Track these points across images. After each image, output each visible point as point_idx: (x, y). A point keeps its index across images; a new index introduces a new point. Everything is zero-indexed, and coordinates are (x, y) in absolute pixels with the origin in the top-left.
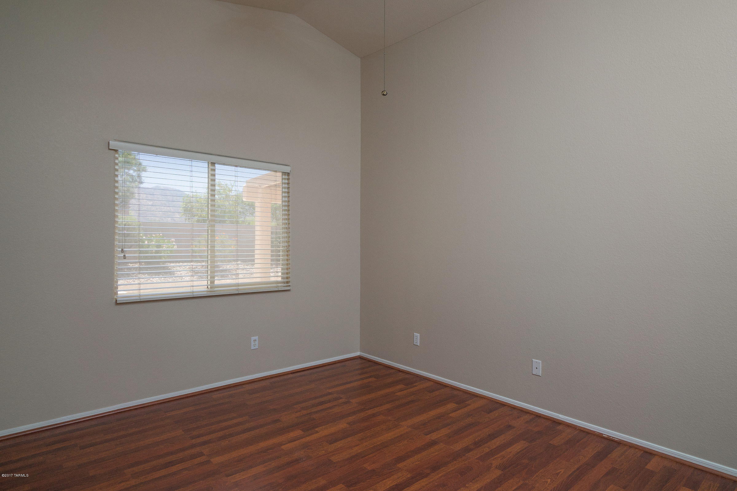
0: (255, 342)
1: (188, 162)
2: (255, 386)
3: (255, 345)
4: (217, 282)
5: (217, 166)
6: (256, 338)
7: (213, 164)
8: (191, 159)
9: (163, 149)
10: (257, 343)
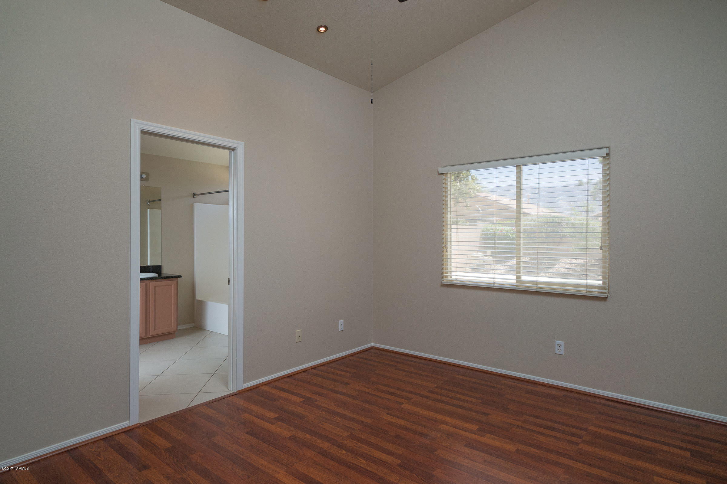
0: (560, 346)
1: (493, 171)
2: (539, 389)
3: (560, 350)
4: (524, 278)
5: (524, 168)
6: (562, 343)
7: (519, 166)
8: (496, 167)
9: (472, 165)
10: (562, 348)
